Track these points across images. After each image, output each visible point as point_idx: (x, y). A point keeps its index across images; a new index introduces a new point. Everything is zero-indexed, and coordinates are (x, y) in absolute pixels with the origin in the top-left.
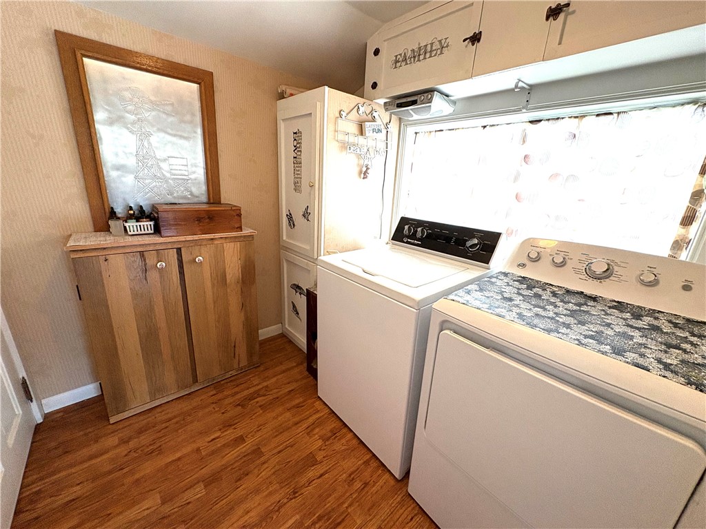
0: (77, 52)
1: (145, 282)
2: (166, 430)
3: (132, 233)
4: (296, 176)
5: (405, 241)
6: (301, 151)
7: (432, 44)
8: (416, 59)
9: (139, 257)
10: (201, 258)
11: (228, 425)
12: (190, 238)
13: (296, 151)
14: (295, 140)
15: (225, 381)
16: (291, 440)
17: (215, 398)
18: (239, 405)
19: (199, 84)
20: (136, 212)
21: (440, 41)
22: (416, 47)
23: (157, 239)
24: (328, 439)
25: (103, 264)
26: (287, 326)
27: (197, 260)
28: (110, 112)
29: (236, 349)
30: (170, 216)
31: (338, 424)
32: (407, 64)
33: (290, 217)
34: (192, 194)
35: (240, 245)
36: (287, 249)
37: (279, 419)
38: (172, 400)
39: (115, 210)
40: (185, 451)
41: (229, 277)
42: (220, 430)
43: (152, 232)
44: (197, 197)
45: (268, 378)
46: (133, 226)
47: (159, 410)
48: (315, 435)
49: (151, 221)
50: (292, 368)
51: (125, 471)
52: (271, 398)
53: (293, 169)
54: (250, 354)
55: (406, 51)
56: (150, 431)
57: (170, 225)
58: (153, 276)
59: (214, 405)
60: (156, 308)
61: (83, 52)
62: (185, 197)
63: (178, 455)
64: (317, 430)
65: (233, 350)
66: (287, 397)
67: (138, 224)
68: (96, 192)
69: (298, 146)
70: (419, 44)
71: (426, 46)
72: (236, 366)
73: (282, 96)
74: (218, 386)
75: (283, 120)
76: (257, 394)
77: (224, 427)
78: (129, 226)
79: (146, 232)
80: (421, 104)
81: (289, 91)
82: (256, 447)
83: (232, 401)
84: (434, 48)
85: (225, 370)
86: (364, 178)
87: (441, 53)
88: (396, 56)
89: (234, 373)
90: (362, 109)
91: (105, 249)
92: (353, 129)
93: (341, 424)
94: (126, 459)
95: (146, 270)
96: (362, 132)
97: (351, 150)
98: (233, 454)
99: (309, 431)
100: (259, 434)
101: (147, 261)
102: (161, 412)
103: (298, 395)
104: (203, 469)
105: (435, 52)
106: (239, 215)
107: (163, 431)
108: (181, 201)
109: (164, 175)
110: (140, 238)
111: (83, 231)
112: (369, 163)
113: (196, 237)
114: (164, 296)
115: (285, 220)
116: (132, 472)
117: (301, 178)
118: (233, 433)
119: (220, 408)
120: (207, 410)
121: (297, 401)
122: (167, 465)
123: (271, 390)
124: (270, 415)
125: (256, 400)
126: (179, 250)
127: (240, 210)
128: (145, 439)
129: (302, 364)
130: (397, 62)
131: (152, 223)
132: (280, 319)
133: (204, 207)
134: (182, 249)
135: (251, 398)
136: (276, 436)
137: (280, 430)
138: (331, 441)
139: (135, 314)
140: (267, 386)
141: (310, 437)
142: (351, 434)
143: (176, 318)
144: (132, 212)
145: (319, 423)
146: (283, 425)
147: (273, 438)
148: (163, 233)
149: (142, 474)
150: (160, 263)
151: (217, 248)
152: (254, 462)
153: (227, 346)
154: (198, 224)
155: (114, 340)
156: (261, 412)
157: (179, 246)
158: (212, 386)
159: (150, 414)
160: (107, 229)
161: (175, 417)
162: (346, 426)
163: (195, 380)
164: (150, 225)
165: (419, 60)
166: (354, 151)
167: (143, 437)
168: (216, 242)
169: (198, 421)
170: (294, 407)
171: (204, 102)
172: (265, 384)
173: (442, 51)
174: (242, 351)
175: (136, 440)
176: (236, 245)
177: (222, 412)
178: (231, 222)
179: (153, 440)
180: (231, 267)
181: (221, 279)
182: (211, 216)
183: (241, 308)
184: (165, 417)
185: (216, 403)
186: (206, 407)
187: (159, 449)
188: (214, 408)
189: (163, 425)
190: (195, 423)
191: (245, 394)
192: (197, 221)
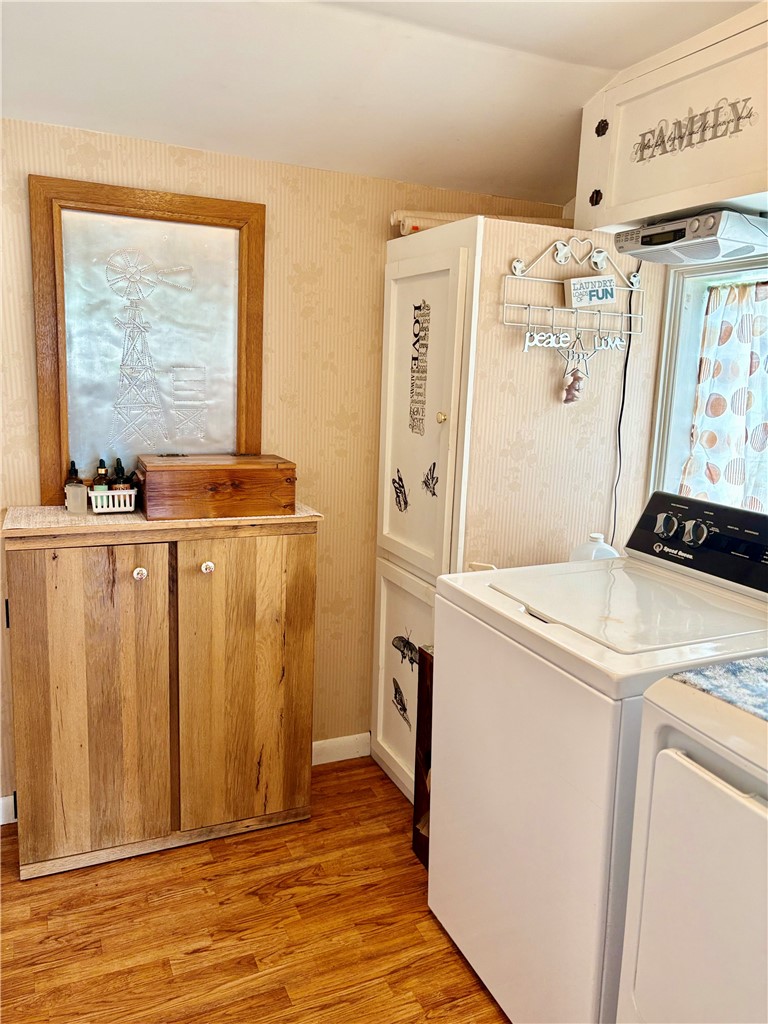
0: (54, 204)
1: (109, 602)
2: (114, 913)
3: (99, 510)
4: (415, 397)
5: (658, 550)
6: (426, 346)
7: (717, 111)
8: (685, 142)
9: (106, 555)
10: (211, 564)
11: (227, 928)
12: (194, 523)
13: (417, 346)
14: (417, 322)
15: (235, 839)
16: (354, 989)
17: (210, 871)
18: (254, 893)
19: (240, 229)
20: (110, 471)
21: (734, 106)
22: (683, 117)
23: (137, 523)
24: (436, 1006)
25: (49, 564)
26: (380, 738)
27: (203, 569)
28: (90, 295)
29: (263, 770)
30: (166, 479)
31: (466, 980)
32: (665, 152)
33: (399, 486)
34: (207, 437)
35: (289, 544)
36: (389, 555)
37: (335, 940)
38: (130, 858)
39: (77, 467)
40: (141, 959)
41: (261, 609)
42: (212, 935)
43: (132, 509)
44: (217, 442)
45: (322, 849)
46: (102, 497)
47: (104, 872)
48: (408, 990)
49: (132, 488)
50: (380, 837)
51: (39, 968)
52: (325, 892)
53: (410, 382)
54: (291, 788)
55: (663, 124)
56: (85, 908)
57: (164, 496)
58: (125, 591)
59: (205, 884)
60: (121, 659)
61: (63, 203)
62: (194, 443)
63: (130, 963)
64: (413, 982)
65: (255, 771)
66: (357, 898)
67: (111, 493)
68: (52, 434)
69: (422, 334)
70: (691, 110)
71: (704, 115)
72: (258, 810)
73: (396, 232)
74: (218, 845)
75: (396, 280)
76: (296, 878)
77: (220, 931)
78: (96, 497)
79: (123, 509)
80: (694, 238)
81: (409, 223)
82: (276, 986)
83: (240, 882)
84: (721, 120)
85: (235, 814)
86: (567, 401)
87: (737, 130)
88: (643, 136)
89: (253, 824)
90: (563, 252)
91: (55, 537)
92: (543, 293)
93: (469, 981)
94: (40, 948)
95: (114, 581)
96: (563, 299)
97: (536, 342)
98: (230, 988)
99: (397, 979)
100: (288, 961)
101: (118, 565)
102: (107, 877)
103: (383, 899)
104: (172, 1002)
105: (724, 127)
106: (291, 481)
107: (107, 915)
108: (186, 450)
109: (162, 401)
110: (110, 520)
111: (24, 503)
112: (581, 367)
113: (205, 522)
114: (137, 637)
115: (388, 492)
116: (48, 973)
117: (424, 403)
118: (235, 947)
119: (217, 892)
120: (191, 891)
121: (379, 911)
122: (110, 977)
123: (325, 876)
124: (315, 928)
125: (290, 891)
126: (173, 546)
127: (293, 470)
128: (74, 921)
129: (403, 831)
130: (644, 146)
131: (133, 492)
132: (365, 721)
133: (229, 463)
134: (179, 545)
135: (282, 883)
136: (322, 974)
137: (332, 963)
138: (440, 1012)
139: (88, 663)
140: (318, 867)
141: (397, 993)
142: (492, 1008)
143: (155, 683)
144: (102, 471)
145: (422, 967)
146: (340, 956)
147: (315, 975)
148: (151, 511)
149: (66, 982)
150: (138, 569)
151: (243, 544)
152: (269, 1013)
153: (243, 759)
154: (213, 496)
155: (47, 712)
156: (299, 917)
157: (175, 539)
158: (207, 846)
159: (87, 878)
160: (60, 500)
161: (129, 892)
162: (483, 987)
163: (176, 826)
164: (130, 496)
165: (690, 144)
166: (541, 341)
167: (73, 917)
168: (242, 534)
169: (172, 909)
170: (370, 921)
171: (245, 260)
172: (315, 861)
173: (737, 126)
174: (274, 775)
175: (60, 919)
176: (280, 542)
177: (220, 900)
178: (273, 495)
179: (89, 927)
180: (266, 588)
181: (245, 611)
182: (237, 482)
183: (279, 679)
184: (113, 888)
185: (210, 880)
186: (190, 884)
187: (97, 945)
188: (204, 889)
189: (110, 902)
190: (167, 911)
191: (270, 874)
192: (211, 490)
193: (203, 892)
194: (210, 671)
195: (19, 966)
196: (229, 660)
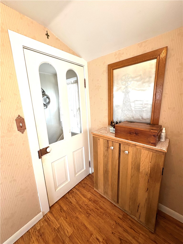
0: (111, 69)
1: (107, 151)
2: (97, 211)
9: (107, 142)
10: (127, 152)
15: (130, 218)
18: (121, 240)
23: (113, 137)
25: (98, 140)
27: (125, 152)
29: (139, 209)
35: (153, 155)
41: (141, 169)
42: (104, 239)
46: (112, 129)
51: (80, 210)
56: (95, 205)
58: (110, 151)
59: (115, 223)
60: (109, 163)
63: (88, 226)
65: (137, 207)
72: (137, 217)
74: (126, 215)
77: (106, 241)
83: (121, 232)
85: (131, 212)
95: (108, 147)
102: (103, 202)
109: (132, 109)
119: (115, 229)
120: (111, 222)
128: (92, 206)
134: (121, 145)
144: (113, 124)
150: (111, 147)
153: (134, 202)
154: (130, 135)
157: (120, 143)
158: (123, 213)
161: (103, 209)
168: (137, 147)
175: (91, 203)
176: (149, 153)
177: (114, 232)
178: (148, 139)
179: (92, 209)
180: (144, 164)
181: (137, 167)
182: (137, 133)
183: (146, 190)
184: (102, 205)
185: (116, 223)
186: (112, 219)
187: (89, 215)
188: (113, 224)
189: (99, 208)
190: (103, 221)
191: (129, 239)
192: (129, 133)
193: (112, 225)
194: (127, 176)
195: (80, 206)
196: (131, 177)
